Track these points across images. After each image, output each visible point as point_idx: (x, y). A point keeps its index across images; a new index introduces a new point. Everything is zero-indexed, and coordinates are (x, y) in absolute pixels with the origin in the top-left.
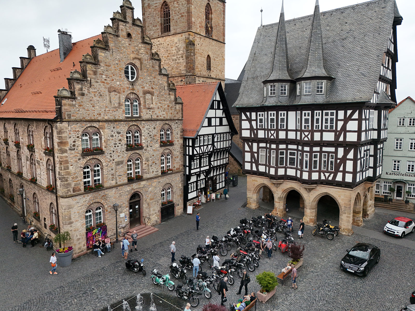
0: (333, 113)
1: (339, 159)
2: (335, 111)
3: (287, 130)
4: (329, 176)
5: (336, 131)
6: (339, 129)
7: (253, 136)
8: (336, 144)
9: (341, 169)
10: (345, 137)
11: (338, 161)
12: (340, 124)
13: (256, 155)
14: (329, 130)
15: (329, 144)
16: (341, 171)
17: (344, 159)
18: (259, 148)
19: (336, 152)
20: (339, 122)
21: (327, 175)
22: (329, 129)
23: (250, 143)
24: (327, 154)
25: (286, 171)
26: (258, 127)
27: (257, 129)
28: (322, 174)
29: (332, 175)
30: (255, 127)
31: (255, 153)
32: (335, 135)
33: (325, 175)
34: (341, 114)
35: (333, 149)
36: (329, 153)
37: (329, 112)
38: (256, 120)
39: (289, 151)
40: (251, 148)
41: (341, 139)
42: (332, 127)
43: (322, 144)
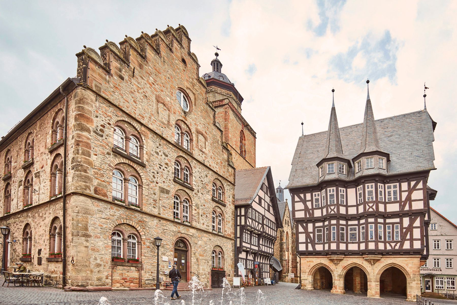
0: (396, 185)
1: (405, 228)
2: (398, 184)
3: (347, 206)
4: (396, 245)
5: (400, 202)
6: (403, 199)
7: (308, 216)
8: (400, 215)
9: (408, 237)
10: (410, 206)
11: (404, 230)
12: (404, 195)
13: (312, 235)
14: (393, 202)
15: (394, 215)
16: (408, 240)
17: (410, 228)
18: (314, 227)
19: (401, 223)
20: (403, 193)
21: (393, 245)
22: (393, 200)
23: (305, 224)
24: (391, 225)
25: (347, 247)
26: (314, 207)
27: (313, 209)
28: (388, 245)
29: (399, 244)
30: (310, 207)
31: (311, 233)
32: (400, 205)
33: (391, 246)
34: (405, 186)
35: (397, 220)
36: (393, 224)
37: (392, 185)
38: (312, 200)
39: (349, 227)
40: (306, 228)
41: (407, 208)
42: (395, 198)
43: (386, 216)
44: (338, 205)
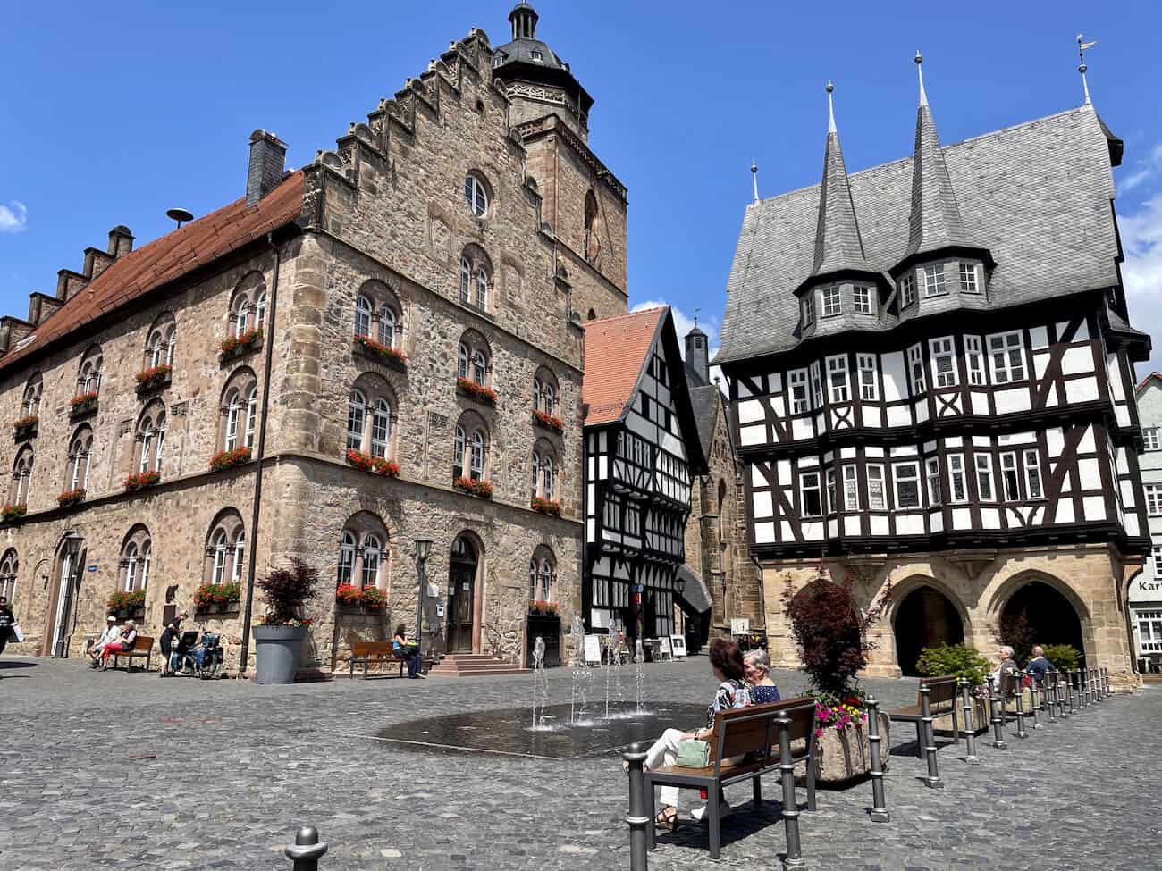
0: (1017, 336)
1: (1054, 460)
2: (1020, 332)
3: (883, 405)
4: (1033, 514)
5: (1031, 383)
6: (1040, 375)
7: (776, 439)
9: (1066, 486)
10: (1062, 393)
11: (1053, 466)
12: (1041, 363)
13: (789, 494)
14: (1010, 384)
15: (1017, 423)
16: (1066, 495)
17: (1070, 459)
18: (796, 472)
19: (1042, 444)
20: (1036, 358)
21: (1026, 512)
22: (1010, 379)
23: (767, 464)
24: (1014, 454)
26: (792, 411)
27: (789, 418)
28: (1009, 513)
29: (1041, 511)
30: (781, 413)
31: (787, 487)
32: (1033, 393)
33: (1019, 516)
34: (1039, 336)
35: (1029, 437)
36: (1019, 448)
37: (1004, 335)
38: (784, 393)
39: (894, 466)
40: (772, 476)
41: (1052, 400)
42: (1017, 373)
43: (997, 425)
44: (857, 405)
